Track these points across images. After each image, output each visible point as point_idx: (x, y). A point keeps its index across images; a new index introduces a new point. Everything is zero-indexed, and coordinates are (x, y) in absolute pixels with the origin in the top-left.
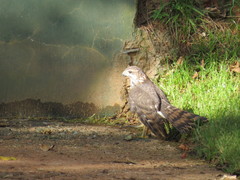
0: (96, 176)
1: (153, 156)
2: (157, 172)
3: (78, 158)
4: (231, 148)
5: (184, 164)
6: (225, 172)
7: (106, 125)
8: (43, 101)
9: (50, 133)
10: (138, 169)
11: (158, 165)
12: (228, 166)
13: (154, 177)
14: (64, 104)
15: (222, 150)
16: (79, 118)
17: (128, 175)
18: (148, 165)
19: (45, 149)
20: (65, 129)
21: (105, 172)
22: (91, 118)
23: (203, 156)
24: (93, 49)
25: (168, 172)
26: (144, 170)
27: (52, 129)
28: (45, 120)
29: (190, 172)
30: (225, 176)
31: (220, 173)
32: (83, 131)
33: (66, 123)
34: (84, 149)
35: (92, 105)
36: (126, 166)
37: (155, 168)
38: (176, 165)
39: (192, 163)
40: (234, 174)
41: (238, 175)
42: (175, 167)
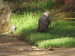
1: (10, 41)
2: (12, 46)
4: (34, 38)
5: (20, 43)
10: (6, 45)
11: (12, 44)
12: (34, 44)
15: (32, 39)
17: (3, 47)
18: (9, 44)
23: (26, 41)
25: (15, 46)
26: (8, 45)
29: (22, 46)
30: (33, 47)
31: (31, 46)
36: (2, 44)
39: (22, 43)
41: (37, 46)
42: (17, 44)
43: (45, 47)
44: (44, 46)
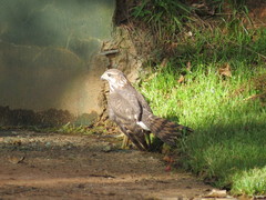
0: (71, 192)
1: (134, 169)
2: (139, 186)
3: (52, 171)
4: (220, 160)
5: (168, 178)
6: (214, 186)
7: (82, 134)
8: (12, 108)
9: (20, 143)
10: (118, 184)
11: (140, 179)
12: (217, 180)
13: (136, 192)
14: (35, 111)
15: (210, 162)
16: (52, 127)
17: (107, 189)
18: (129, 179)
19: (15, 161)
20: (37, 139)
21: (81, 186)
22: (65, 127)
23: (190, 169)
24: (67, 51)
25: (151, 186)
26: (124, 184)
27: (22, 140)
28: (14, 129)
29: (175, 187)
30: (214, 191)
31: (208, 187)
32: (57, 141)
33: (37, 133)
34: (57, 161)
35: (67, 112)
36: (104, 180)
37: (136, 182)
38: (160, 178)
39: (177, 177)
40: (223, 189)
41: (228, 190)
42: (158, 182)
43: (256, 193)
44: (255, 188)
